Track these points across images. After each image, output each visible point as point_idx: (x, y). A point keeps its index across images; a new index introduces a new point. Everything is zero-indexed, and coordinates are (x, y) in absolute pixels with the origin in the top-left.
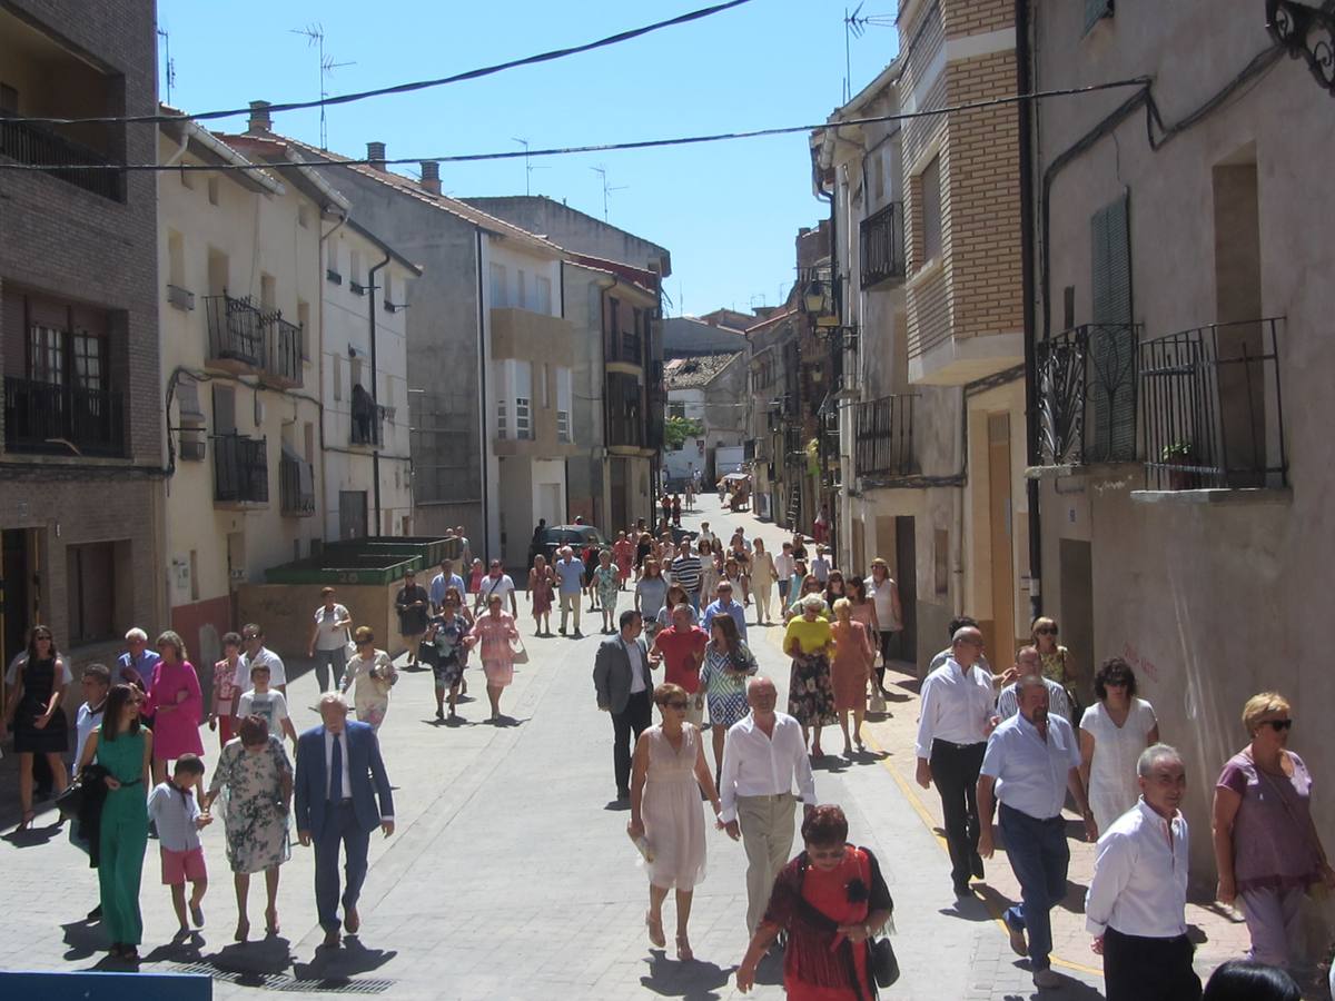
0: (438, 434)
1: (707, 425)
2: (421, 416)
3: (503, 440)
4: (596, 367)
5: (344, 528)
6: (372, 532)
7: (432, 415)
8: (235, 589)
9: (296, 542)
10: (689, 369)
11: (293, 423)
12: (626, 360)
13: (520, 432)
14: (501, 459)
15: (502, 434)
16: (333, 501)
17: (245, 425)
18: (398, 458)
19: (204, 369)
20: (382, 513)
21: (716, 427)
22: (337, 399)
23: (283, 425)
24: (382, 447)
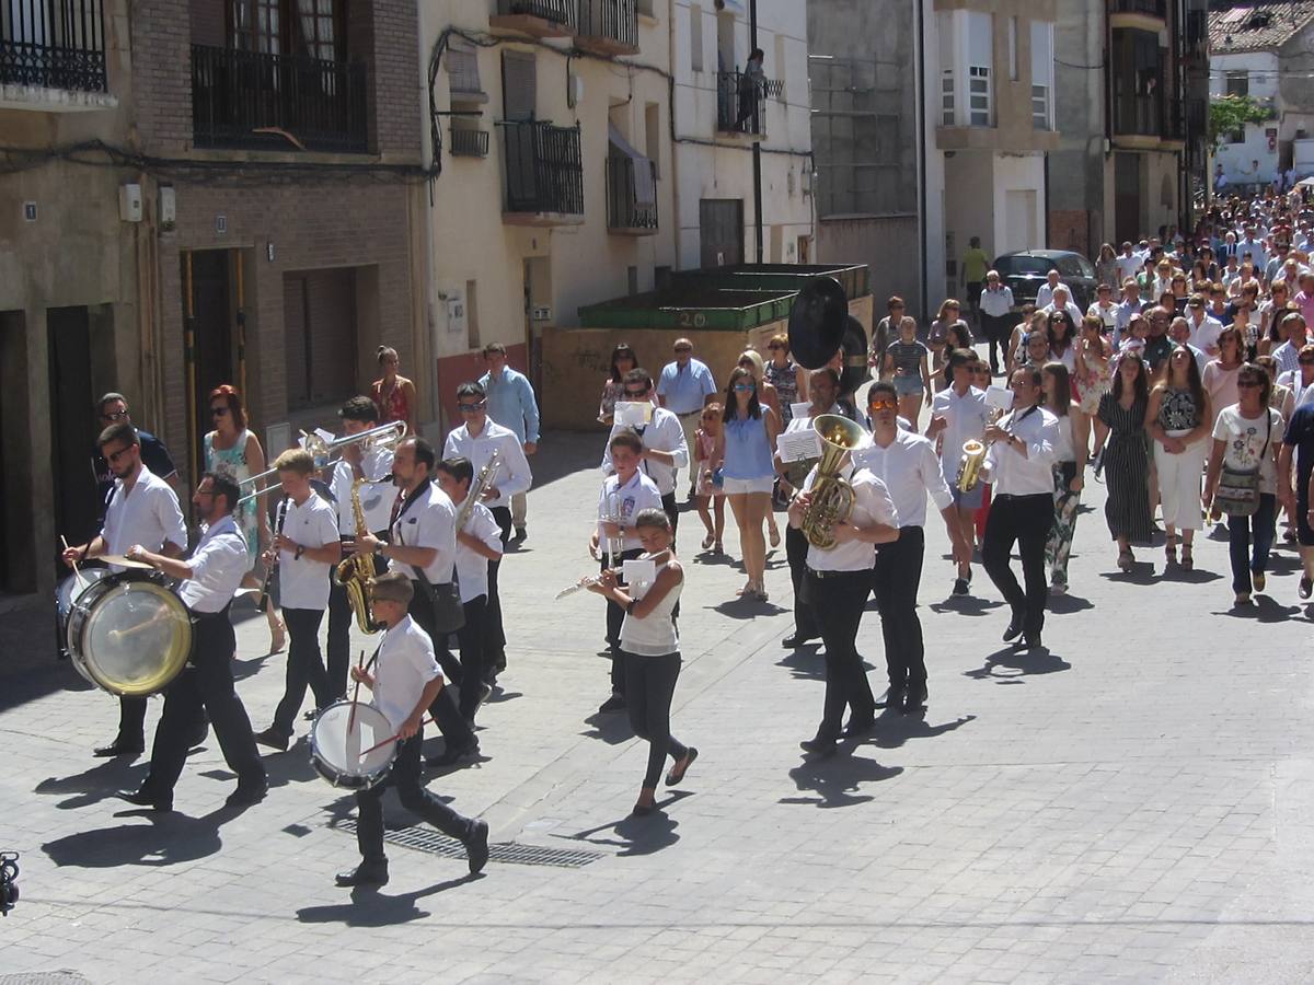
0: (854, 118)
1: (1282, 106)
2: (831, 92)
3: (949, 127)
4: (1095, 21)
5: (707, 253)
6: (750, 258)
7: (847, 90)
8: (538, 334)
9: (632, 270)
10: (1257, 23)
11: (628, 102)
12: (1143, 11)
13: (973, 115)
14: (948, 155)
15: (949, 118)
16: (690, 214)
17: (552, 108)
18: (791, 153)
19: (487, 27)
20: (766, 231)
21: (1295, 108)
22: (697, 68)
23: (610, 108)
24: (764, 137)
